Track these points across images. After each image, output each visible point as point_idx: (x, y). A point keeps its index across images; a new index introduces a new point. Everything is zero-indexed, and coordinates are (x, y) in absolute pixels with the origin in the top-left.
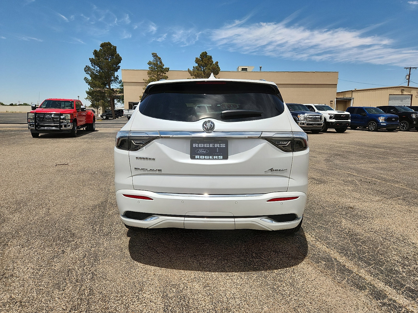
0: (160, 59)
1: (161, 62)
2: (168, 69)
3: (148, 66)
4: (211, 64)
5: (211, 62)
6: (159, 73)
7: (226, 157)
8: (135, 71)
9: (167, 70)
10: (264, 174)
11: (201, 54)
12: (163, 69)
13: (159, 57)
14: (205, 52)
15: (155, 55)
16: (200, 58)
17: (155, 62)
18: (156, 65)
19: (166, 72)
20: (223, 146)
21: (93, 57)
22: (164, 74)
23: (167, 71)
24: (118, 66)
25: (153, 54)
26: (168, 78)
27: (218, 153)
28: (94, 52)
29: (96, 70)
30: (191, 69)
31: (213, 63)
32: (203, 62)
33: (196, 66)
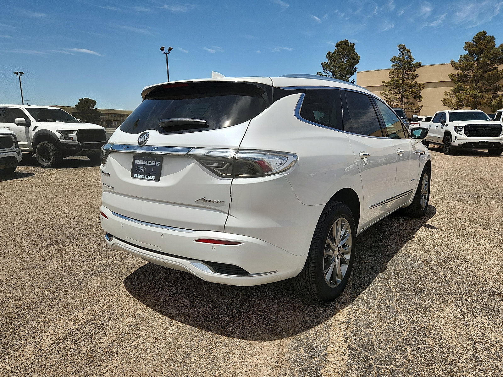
0: (408, 51)
1: (410, 56)
2: (420, 64)
3: (391, 63)
4: (491, 49)
5: (491, 45)
6: (405, 71)
7: (158, 179)
8: (374, 72)
9: (418, 65)
10: (194, 204)
11: (476, 35)
12: (411, 65)
13: (407, 50)
14: (483, 31)
15: (402, 48)
16: (472, 42)
17: (400, 57)
18: (402, 60)
19: (416, 69)
20: (158, 164)
21: (327, 61)
22: (412, 72)
23: (418, 67)
24: (354, 68)
25: (399, 47)
26: (418, 76)
27: (152, 172)
28: (327, 55)
29: (328, 76)
30: (456, 60)
31: (496, 47)
32: (477, 47)
33: (464, 55)
